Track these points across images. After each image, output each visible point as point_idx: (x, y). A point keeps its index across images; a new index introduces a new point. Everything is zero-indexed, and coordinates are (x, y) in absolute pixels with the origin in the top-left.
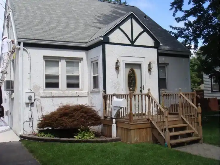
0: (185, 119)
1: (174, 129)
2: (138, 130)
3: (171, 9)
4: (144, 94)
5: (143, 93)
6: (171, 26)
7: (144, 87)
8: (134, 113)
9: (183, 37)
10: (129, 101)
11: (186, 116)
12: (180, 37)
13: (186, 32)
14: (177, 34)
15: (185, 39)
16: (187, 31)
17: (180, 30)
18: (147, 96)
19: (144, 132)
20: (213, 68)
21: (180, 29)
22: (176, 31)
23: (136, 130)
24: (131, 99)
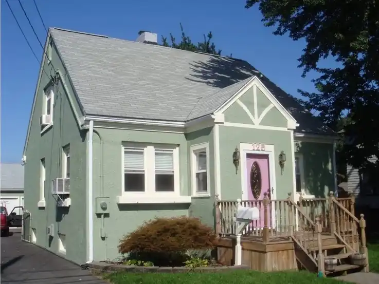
0: (340, 237)
1: (326, 251)
2: (276, 253)
3: (300, 66)
4: (273, 201)
5: (272, 199)
6: (299, 91)
7: (273, 190)
8: (270, 228)
9: (319, 109)
10: (263, 211)
11: (341, 232)
12: (315, 108)
13: (324, 102)
14: (309, 103)
15: (321, 112)
16: (325, 100)
17: (314, 98)
18: (286, 203)
19: (284, 256)
20: (366, 160)
21: (315, 96)
22: (306, 99)
23: (273, 252)
24: (265, 207)
